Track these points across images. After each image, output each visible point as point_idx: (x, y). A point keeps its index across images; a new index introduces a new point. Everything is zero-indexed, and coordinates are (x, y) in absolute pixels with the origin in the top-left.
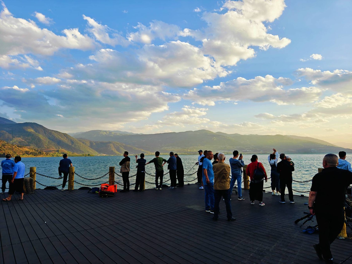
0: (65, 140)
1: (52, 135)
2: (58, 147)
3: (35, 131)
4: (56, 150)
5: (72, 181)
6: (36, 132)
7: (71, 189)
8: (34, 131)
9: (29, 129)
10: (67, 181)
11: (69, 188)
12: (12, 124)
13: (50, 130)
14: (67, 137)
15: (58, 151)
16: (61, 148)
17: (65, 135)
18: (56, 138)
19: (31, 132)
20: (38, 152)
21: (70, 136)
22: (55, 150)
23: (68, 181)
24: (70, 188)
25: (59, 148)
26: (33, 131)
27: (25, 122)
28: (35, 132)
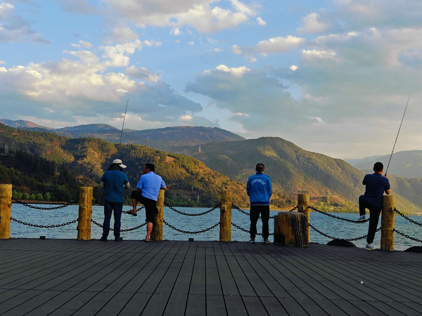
0: (339, 174)
1: (312, 163)
2: (324, 191)
3: (279, 155)
4: (321, 196)
5: (389, 229)
6: (281, 156)
7: (387, 248)
8: (277, 156)
9: (268, 150)
10: (379, 230)
11: (384, 246)
12: (238, 142)
13: (309, 152)
14: (343, 168)
15: (324, 199)
16: (330, 192)
17: (339, 163)
18: (319, 169)
19: (272, 156)
20: (285, 200)
21: (351, 166)
22: (318, 198)
23: (380, 228)
24: (386, 245)
25: (327, 193)
26: (275, 155)
27: (261, 137)
28: (279, 157)
